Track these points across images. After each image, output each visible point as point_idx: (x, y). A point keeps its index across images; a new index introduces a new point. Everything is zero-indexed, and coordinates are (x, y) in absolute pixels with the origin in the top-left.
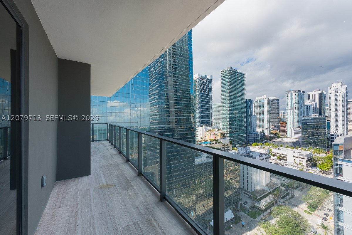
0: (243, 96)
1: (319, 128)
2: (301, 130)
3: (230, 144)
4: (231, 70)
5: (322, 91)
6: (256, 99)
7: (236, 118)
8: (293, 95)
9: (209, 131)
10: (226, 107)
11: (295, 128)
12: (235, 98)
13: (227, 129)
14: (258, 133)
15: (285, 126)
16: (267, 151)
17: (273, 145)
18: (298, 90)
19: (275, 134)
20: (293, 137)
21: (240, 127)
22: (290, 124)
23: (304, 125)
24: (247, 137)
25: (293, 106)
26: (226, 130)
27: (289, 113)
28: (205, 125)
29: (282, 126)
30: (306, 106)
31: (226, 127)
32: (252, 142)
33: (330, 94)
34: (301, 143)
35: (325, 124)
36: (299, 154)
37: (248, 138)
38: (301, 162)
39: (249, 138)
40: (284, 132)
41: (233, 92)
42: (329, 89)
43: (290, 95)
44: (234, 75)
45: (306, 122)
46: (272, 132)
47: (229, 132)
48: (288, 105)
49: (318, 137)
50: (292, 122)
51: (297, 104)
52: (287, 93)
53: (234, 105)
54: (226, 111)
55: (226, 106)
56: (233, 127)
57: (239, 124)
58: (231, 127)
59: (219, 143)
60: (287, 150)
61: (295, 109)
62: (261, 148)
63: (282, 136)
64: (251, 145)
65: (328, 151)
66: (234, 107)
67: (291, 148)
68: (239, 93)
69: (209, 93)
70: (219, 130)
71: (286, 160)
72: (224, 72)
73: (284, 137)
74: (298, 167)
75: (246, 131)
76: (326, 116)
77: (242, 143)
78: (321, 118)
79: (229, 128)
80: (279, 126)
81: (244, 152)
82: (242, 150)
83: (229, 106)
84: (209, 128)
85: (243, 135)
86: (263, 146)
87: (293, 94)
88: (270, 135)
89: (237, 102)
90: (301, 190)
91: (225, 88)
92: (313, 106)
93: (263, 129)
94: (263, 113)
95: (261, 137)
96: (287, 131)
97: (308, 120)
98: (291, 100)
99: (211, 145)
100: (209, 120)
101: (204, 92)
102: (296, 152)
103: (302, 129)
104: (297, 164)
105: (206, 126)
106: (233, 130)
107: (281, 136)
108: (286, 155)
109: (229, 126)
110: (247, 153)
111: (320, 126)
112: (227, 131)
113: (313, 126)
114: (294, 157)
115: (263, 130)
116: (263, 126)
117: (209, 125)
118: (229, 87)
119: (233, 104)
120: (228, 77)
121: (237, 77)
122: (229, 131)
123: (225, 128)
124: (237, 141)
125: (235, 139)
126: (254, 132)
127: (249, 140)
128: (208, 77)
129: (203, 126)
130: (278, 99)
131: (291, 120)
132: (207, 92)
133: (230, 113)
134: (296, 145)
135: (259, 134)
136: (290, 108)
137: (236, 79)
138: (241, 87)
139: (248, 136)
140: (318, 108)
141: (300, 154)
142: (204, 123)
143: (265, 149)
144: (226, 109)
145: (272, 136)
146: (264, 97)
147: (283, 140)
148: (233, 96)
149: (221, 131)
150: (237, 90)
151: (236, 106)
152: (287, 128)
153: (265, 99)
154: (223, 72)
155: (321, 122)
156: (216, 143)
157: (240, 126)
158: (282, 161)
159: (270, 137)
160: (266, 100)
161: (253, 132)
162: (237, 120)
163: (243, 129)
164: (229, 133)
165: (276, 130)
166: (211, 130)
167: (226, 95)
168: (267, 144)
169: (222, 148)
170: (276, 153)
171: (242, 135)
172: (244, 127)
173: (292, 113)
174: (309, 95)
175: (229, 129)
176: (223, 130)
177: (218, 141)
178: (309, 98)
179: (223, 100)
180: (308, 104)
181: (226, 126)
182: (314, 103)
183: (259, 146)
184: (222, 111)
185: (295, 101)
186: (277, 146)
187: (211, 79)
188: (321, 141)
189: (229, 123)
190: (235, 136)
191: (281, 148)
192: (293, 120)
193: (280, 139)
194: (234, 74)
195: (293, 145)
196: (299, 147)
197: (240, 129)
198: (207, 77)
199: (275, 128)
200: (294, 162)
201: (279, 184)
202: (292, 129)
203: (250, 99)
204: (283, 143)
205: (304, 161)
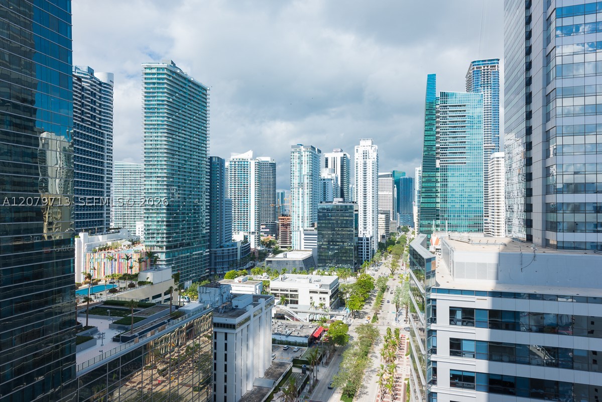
0: (204, 149)
1: (343, 225)
2: (316, 232)
3: (175, 281)
4: (173, 69)
5: (345, 153)
6: (231, 159)
7: (184, 205)
8: (304, 156)
9: (101, 250)
10: (159, 175)
11: (306, 228)
12: (183, 151)
13: (159, 239)
14: (235, 244)
15: (289, 225)
16: (257, 287)
17: (268, 271)
18: (312, 147)
19: (269, 244)
20: (303, 248)
21: (194, 231)
22: (297, 220)
23: (322, 222)
24: (210, 259)
25: (302, 180)
26: (158, 242)
27: (296, 195)
28: (86, 231)
29: (283, 225)
30: (322, 182)
31: (158, 233)
32: (223, 268)
33: (357, 160)
34: (316, 260)
35: (352, 218)
36: (318, 284)
37: (213, 261)
38: (323, 302)
39: (215, 259)
40: (286, 239)
41: (179, 133)
42: (356, 151)
43: (297, 154)
44: (181, 86)
45: (324, 216)
46: (262, 239)
47: (167, 248)
48: (295, 177)
49: (342, 244)
50: (300, 216)
51: (309, 177)
52: (293, 150)
53: (179, 171)
54: (159, 187)
55: (157, 171)
56: (177, 233)
57: (194, 224)
58: (173, 233)
59: (142, 283)
60: (297, 280)
61: (306, 187)
62: (244, 281)
63: (282, 247)
64: (222, 276)
65: (356, 271)
66: (180, 177)
67: (303, 273)
68: (195, 139)
69: (100, 128)
70: (134, 243)
71: (296, 302)
72: (154, 71)
73: (286, 249)
74: (317, 314)
75: (210, 241)
76: (353, 202)
77: (199, 276)
78: (346, 206)
79: (165, 236)
80: (275, 225)
81: (217, 299)
82: (212, 295)
83: (165, 171)
84: (101, 240)
85: (201, 254)
86: (248, 276)
87: (303, 154)
88: (259, 248)
89: (189, 163)
90: (327, 364)
91: (155, 120)
92: (333, 181)
93: (246, 234)
94: (246, 194)
95: (242, 253)
96: (292, 235)
97: (328, 209)
98: (301, 166)
99: (117, 295)
100: (102, 214)
101: (83, 120)
102: (313, 281)
103: (318, 231)
104: (316, 308)
105: (92, 233)
106: (177, 241)
107: (280, 249)
108: (296, 291)
109: (165, 231)
110: (225, 300)
111: (345, 222)
112: (160, 244)
113: (335, 222)
114: (310, 292)
115: (244, 236)
116: (245, 226)
117: (100, 231)
118: (169, 118)
119: (177, 169)
120: (166, 88)
121: (189, 93)
122: (165, 244)
123: (155, 235)
124: (187, 272)
125: (182, 265)
126: (228, 243)
127: (215, 265)
128: (100, 76)
129: (81, 235)
130: (274, 162)
131: (299, 212)
132: (94, 125)
133: (169, 194)
134: (308, 265)
135: (239, 246)
136: (297, 185)
137: (185, 97)
138: (197, 122)
139: (213, 255)
140: (340, 186)
141: (321, 283)
142: (83, 224)
143: (253, 283)
144: (158, 181)
145: (262, 250)
146: (248, 155)
147: (285, 256)
148: (177, 145)
149: (141, 248)
150: (188, 130)
151: (187, 174)
152: (292, 228)
153: (249, 160)
154: (148, 71)
155: (347, 214)
156: (132, 286)
157: (194, 227)
158: (289, 305)
159: (259, 251)
160: (251, 161)
161: (224, 243)
162: (188, 214)
163: (203, 237)
164: (164, 250)
165: (270, 235)
166: (110, 244)
167: (159, 139)
168: (256, 269)
169: (151, 298)
170: (277, 290)
171: (199, 254)
172: (204, 231)
173: (301, 195)
174: (327, 160)
175: (165, 240)
176: (149, 244)
177: (140, 280)
178: (327, 166)
179: (148, 153)
180: (326, 178)
181: (158, 230)
182: (334, 175)
183: (241, 278)
184: (147, 187)
185: (306, 169)
186: (277, 273)
187: (110, 83)
188: (347, 252)
189: (167, 221)
190: (182, 258)
191: (287, 275)
192: (303, 212)
193: (280, 256)
194: (181, 84)
195: (303, 266)
196: (314, 270)
197: (194, 238)
198: (96, 75)
199: (268, 230)
200: (311, 304)
201: (289, 364)
202: (300, 231)
203: (218, 158)
204: (287, 263)
205: (327, 297)
